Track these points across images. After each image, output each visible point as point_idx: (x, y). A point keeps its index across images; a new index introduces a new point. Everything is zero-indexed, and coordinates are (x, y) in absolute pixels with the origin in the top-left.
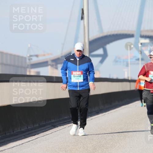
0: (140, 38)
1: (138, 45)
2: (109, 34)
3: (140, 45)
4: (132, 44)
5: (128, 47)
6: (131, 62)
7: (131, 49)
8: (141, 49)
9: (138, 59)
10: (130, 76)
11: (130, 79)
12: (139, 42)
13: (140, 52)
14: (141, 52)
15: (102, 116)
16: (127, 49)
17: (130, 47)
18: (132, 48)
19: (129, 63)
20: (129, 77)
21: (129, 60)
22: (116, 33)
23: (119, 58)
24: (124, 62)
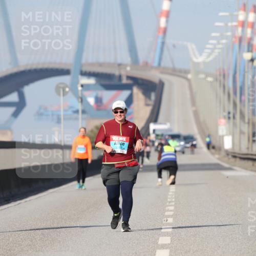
0: (80, 77)
1: (77, 88)
2: (28, 68)
3: (80, 88)
4: (67, 86)
5: (60, 90)
6: (64, 115)
7: (65, 93)
8: (82, 94)
9: (77, 112)
11: (63, 144)
12: (78, 82)
13: (80, 100)
14: (82, 100)
15: (15, 205)
16: (59, 94)
17: (64, 90)
18: (67, 92)
19: (62, 118)
20: (61, 141)
21: (62, 113)
22: (40, 67)
23: (46, 109)
24: (53, 115)
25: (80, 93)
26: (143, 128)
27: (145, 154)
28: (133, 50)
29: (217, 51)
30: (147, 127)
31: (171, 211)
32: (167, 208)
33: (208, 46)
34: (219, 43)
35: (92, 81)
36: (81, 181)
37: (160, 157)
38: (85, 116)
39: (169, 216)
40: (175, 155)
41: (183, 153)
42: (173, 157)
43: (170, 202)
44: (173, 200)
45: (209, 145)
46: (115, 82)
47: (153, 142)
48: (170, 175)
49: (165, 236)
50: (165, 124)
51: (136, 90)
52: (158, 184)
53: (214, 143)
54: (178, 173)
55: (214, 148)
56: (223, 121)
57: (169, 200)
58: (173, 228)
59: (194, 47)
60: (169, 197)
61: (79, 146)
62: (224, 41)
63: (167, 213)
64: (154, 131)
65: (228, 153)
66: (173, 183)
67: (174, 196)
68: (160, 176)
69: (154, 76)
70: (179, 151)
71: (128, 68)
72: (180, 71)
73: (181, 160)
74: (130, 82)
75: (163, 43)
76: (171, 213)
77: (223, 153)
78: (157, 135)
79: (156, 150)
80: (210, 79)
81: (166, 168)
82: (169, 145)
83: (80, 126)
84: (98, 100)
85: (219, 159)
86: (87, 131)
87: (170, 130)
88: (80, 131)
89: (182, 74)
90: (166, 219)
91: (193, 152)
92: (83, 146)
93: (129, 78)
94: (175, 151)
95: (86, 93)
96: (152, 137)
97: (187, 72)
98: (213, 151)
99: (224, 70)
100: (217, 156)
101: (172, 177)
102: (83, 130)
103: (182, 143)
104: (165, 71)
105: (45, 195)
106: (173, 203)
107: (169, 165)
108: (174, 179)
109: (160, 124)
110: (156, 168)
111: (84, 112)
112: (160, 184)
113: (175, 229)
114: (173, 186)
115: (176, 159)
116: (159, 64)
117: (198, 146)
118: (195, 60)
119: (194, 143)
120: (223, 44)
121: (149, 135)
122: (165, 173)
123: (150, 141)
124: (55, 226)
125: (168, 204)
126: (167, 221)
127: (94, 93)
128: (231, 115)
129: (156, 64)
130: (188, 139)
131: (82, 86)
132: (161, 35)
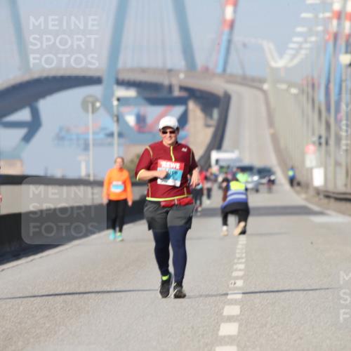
0: (115, 87)
1: (111, 103)
3: (115, 103)
4: (97, 100)
5: (88, 105)
6: (94, 140)
7: (94, 110)
8: (118, 111)
9: (111, 135)
10: (91, 173)
11: (92, 178)
12: (112, 94)
13: (115, 119)
14: (118, 119)
15: (27, 262)
16: (86, 110)
17: (93, 106)
18: (98, 109)
19: (91, 142)
20: (89, 176)
21: (91, 137)
23: (68, 131)
24: (78, 139)
25: (115, 109)
26: (202, 157)
27: (205, 192)
28: (188, 51)
29: (303, 52)
30: (207, 156)
31: (240, 270)
32: (235, 267)
33: (292, 45)
34: (306, 41)
35: (131, 93)
36: (118, 229)
37: (225, 197)
38: (122, 140)
39: (237, 278)
40: (246, 194)
41: (257, 191)
42: (243, 197)
43: (239, 258)
44: (244, 255)
45: (292, 181)
46: (163, 94)
47: (216, 177)
48: (240, 221)
49: (232, 304)
50: (232, 151)
51: (192, 105)
52: (222, 234)
53: (299, 178)
54: (250, 219)
55: (299, 184)
56: (312, 148)
57: (238, 256)
58: (243, 293)
59: (272, 46)
60: (238, 251)
61: (115, 183)
62: (313, 39)
63: (235, 274)
64: (217, 161)
65: (318, 192)
66: (243, 232)
67: (244, 251)
68: (225, 223)
69: (217, 86)
70: (252, 189)
71: (182, 76)
72: (253, 80)
73: (254, 201)
74: (184, 94)
75: (230, 42)
76: (241, 273)
77: (312, 192)
78: (221, 168)
79: (220, 187)
80: (294, 91)
81: (234, 212)
82: (237, 180)
83: (116, 156)
84: (141, 119)
85: (306, 199)
86: (125, 161)
87: (239, 160)
88: (115, 162)
89: (256, 84)
90: (233, 282)
91: (270, 191)
92: (120, 183)
93: (182, 88)
94: (246, 189)
95: (123, 109)
96: (215, 169)
97: (262, 81)
98: (298, 188)
99: (313, 79)
100: (304, 196)
101: (242, 224)
102: (119, 160)
103: (256, 178)
104: (232, 79)
105: (67, 249)
106: (243, 260)
107: (238, 207)
108: (245, 226)
109: (226, 151)
110: (220, 212)
111: (120, 135)
112: (226, 233)
113: (246, 295)
114: (243, 237)
115: (247, 199)
116: (224, 70)
117: (277, 182)
118: (273, 64)
119: (273, 178)
120: (311, 42)
121: (210, 166)
122: (232, 219)
123: (212, 174)
124: (82, 290)
125: (236, 261)
126: (235, 283)
127: (135, 110)
128: (323, 141)
129: (219, 70)
130: (264, 172)
131: (118, 100)
132: (226, 30)
